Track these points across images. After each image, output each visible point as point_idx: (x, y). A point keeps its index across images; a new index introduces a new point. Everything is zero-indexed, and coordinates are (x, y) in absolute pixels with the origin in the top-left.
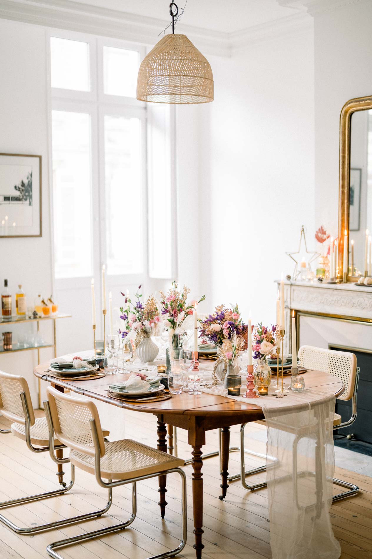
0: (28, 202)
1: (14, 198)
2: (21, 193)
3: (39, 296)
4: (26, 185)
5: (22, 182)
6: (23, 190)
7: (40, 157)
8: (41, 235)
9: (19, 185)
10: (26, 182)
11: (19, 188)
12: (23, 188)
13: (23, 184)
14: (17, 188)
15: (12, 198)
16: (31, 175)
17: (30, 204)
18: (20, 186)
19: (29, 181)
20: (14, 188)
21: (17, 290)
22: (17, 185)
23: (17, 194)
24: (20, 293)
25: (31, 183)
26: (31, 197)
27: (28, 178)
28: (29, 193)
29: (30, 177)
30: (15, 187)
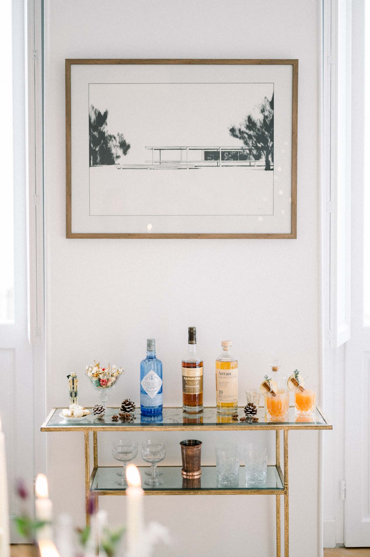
0: (262, 161)
1: (229, 153)
2: (246, 143)
3: (274, 370)
4: (259, 125)
5: (249, 119)
6: (250, 137)
7: (294, 64)
8: (293, 235)
9: (241, 124)
10: (258, 118)
11: (241, 132)
12: (251, 133)
13: (251, 124)
14: (237, 133)
15: (223, 153)
16: (272, 104)
17: (268, 167)
18: (243, 129)
19: (266, 117)
20: (228, 133)
21: (219, 353)
22: (237, 127)
23: (237, 144)
24: (225, 359)
25: (272, 121)
26: (270, 151)
27: (263, 111)
28: (265, 142)
29: (268, 107)
30: (233, 130)
